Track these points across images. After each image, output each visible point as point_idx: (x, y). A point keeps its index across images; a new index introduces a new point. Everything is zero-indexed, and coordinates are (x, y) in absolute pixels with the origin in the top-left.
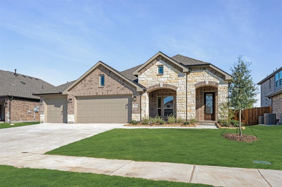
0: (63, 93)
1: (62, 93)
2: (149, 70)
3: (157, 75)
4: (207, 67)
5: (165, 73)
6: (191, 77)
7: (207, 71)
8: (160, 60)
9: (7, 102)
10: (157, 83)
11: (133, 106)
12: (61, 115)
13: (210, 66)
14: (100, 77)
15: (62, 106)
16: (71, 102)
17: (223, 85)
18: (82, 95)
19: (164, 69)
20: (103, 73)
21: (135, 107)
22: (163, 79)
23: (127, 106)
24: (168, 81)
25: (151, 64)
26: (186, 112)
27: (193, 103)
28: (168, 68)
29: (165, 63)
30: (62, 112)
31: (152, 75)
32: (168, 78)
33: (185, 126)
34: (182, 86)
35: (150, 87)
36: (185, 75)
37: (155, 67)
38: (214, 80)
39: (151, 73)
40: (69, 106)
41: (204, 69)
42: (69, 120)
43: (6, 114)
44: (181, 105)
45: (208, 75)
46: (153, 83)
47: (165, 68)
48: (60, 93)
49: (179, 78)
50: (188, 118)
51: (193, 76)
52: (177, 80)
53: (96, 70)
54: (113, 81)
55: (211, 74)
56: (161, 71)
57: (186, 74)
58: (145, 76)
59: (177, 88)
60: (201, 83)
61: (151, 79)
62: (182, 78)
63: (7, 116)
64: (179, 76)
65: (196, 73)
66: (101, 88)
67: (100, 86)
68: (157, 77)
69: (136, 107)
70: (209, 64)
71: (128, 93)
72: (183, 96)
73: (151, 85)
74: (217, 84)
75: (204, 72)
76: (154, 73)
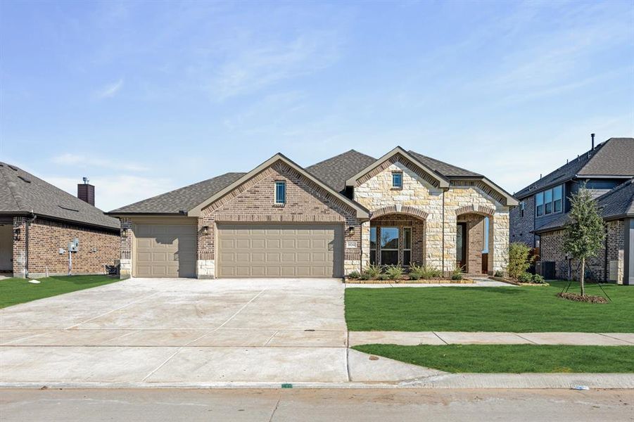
0: (191, 214)
1: (187, 213)
2: (375, 178)
3: (392, 189)
4: (478, 181)
5: (405, 186)
6: (449, 197)
7: (476, 188)
8: (397, 163)
9: (21, 227)
10: (392, 204)
11: (347, 246)
12: (175, 260)
13: (483, 180)
14: (275, 185)
15: (176, 242)
16: (207, 234)
17: (502, 214)
18: (235, 219)
19: (404, 178)
20: (282, 178)
21: (350, 247)
22: (401, 198)
23: (332, 245)
24: (411, 202)
25: (379, 168)
26: (442, 259)
27: (452, 243)
28: (412, 177)
29: (406, 168)
30: (176, 253)
31: (382, 188)
32: (410, 195)
33: (457, 283)
34: (437, 211)
35: (378, 211)
36: (441, 193)
37: (387, 174)
38: (487, 204)
39: (380, 184)
40: (202, 242)
41: (472, 184)
42: (201, 272)
43: (16, 257)
44: (434, 246)
45: (477, 195)
46: (383, 203)
47: (407, 178)
48: (182, 213)
49: (431, 197)
50: (445, 269)
51: (454, 194)
52: (428, 201)
53: (267, 171)
54: (306, 194)
55: (482, 194)
56: (398, 181)
57: (442, 190)
58: (367, 189)
59: (427, 215)
60: (466, 208)
61: (379, 195)
62: (436, 197)
63: (21, 262)
64: (431, 194)
65: (458, 191)
66: (277, 207)
67: (275, 203)
68: (390, 192)
69: (354, 247)
70: (483, 177)
71: (337, 220)
72: (438, 229)
73: (379, 207)
74: (492, 211)
75: (471, 189)
76: (386, 186)
